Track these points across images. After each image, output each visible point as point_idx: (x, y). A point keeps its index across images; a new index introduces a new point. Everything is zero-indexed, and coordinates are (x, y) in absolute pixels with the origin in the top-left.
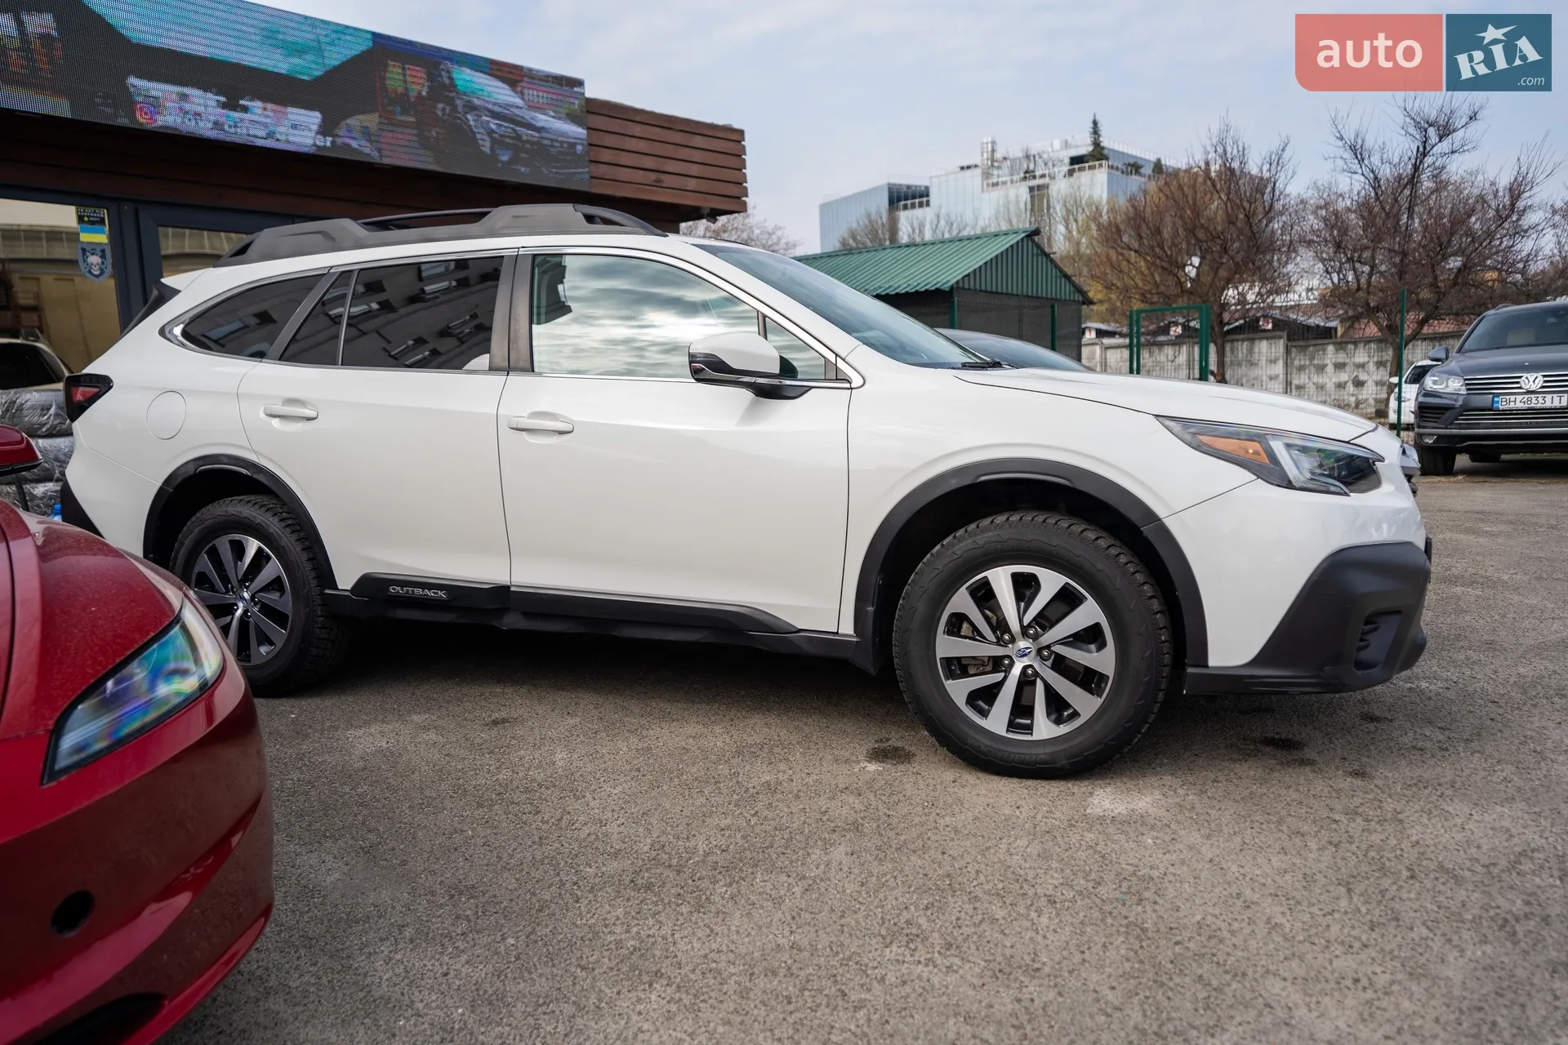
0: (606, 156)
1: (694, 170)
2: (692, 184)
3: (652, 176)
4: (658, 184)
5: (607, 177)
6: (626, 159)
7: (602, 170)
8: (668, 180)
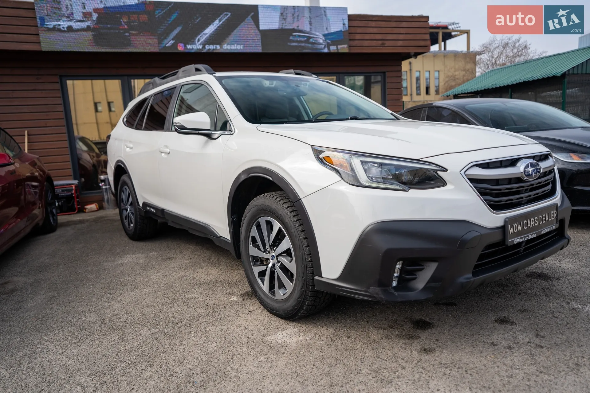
0: (358, 37)
1: (401, 37)
2: (400, 43)
3: (380, 42)
4: (383, 45)
5: (358, 45)
6: (367, 37)
7: (356, 43)
8: (388, 43)
